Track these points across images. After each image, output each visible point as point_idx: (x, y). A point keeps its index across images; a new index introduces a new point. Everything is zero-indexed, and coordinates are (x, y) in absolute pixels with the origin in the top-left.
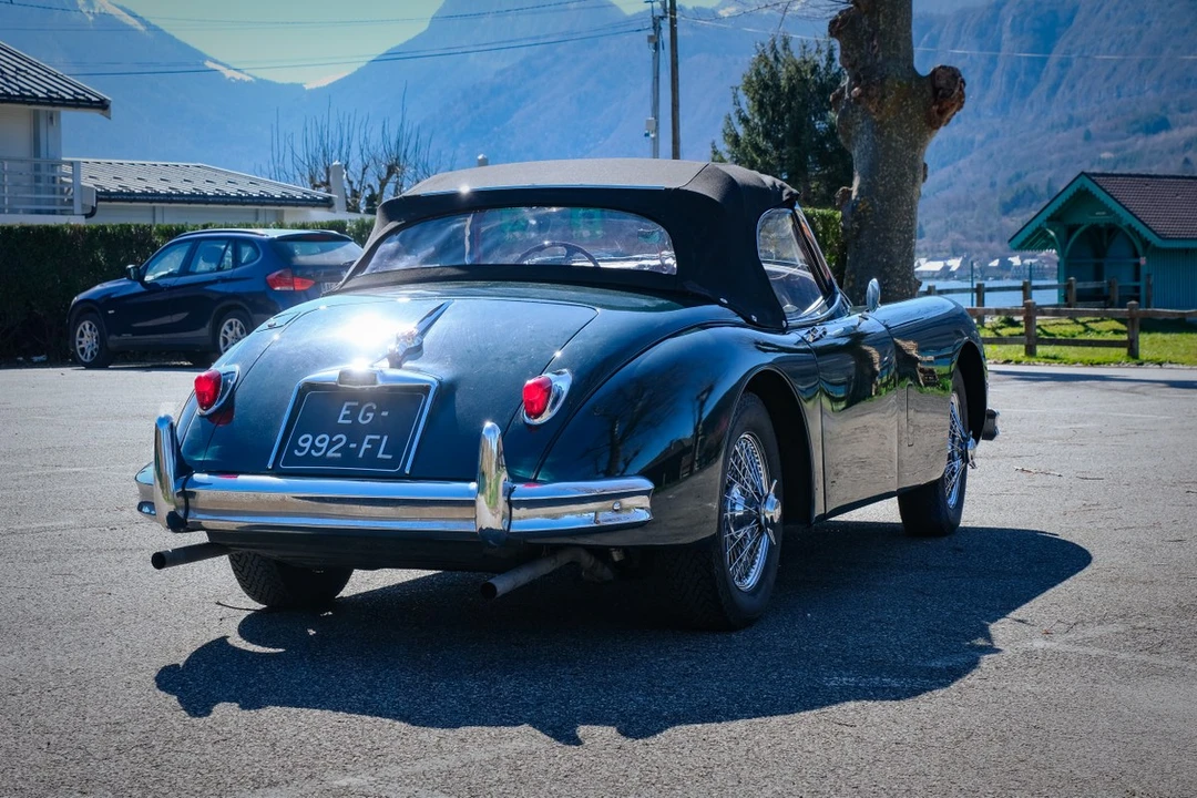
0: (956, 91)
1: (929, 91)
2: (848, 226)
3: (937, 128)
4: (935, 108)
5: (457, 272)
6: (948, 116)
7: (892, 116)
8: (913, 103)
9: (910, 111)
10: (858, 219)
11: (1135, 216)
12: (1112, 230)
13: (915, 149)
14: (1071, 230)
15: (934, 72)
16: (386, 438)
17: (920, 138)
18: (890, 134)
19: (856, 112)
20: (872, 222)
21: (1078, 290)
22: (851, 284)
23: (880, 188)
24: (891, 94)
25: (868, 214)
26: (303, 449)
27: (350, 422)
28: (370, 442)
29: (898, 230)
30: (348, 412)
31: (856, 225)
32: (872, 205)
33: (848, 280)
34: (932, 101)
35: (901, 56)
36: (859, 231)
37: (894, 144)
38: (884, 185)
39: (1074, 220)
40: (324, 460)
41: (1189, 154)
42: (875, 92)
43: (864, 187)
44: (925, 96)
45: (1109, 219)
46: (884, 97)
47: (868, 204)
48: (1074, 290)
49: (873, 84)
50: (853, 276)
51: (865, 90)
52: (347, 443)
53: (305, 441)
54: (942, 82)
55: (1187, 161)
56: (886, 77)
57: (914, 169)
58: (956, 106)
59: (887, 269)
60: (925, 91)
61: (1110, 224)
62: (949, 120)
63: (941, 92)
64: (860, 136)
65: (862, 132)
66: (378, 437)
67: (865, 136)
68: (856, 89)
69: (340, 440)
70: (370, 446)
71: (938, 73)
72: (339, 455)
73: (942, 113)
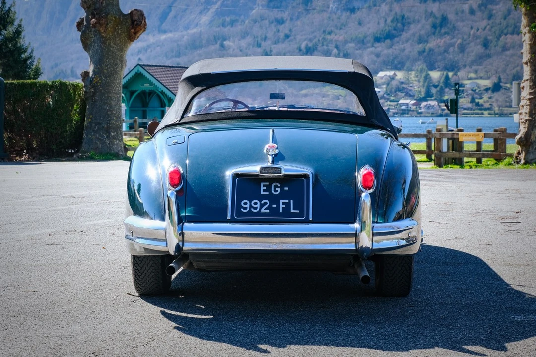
0: (143, 22)
1: (129, 22)
2: (88, 90)
3: (133, 41)
4: (132, 31)
5: (250, 114)
6: (138, 35)
7: (110, 34)
8: (121, 28)
9: (120, 32)
10: (94, 87)
11: (165, 86)
12: (151, 93)
13: (122, 51)
14: (132, 93)
15: (131, 12)
16: (292, 201)
17: (124, 45)
18: (109, 44)
19: (91, 31)
20: (101, 89)
21: (139, 123)
22: (90, 120)
23: (105, 71)
24: (110, 23)
25: (99, 84)
26: (245, 208)
27: (268, 193)
28: (284, 203)
29: (114, 93)
30: (265, 188)
31: (92, 90)
32: (101, 79)
33: (88, 118)
34: (131, 27)
35: (114, 4)
36: (94, 93)
37: (111, 49)
38: (107, 70)
39: (133, 88)
40: (259, 214)
41: (141, 56)
42: (103, 22)
43: (97, 70)
44: (127, 24)
45: (151, 88)
46: (107, 24)
47: (98, 79)
48: (138, 123)
49: (102, 17)
50: (91, 116)
51: (99, 20)
52: (271, 205)
53: (245, 204)
54: (136, 18)
55: (140, 59)
56: (108, 14)
57: (122, 62)
58: (143, 30)
59: (109, 113)
60: (127, 22)
61: (152, 90)
62: (138, 37)
63: (136, 23)
64: (93, 44)
65: (94, 42)
66: (287, 201)
67: (96, 44)
68: (93, 20)
69: (266, 203)
70: (284, 206)
71: (134, 13)
72: (268, 211)
73: (135, 33)
